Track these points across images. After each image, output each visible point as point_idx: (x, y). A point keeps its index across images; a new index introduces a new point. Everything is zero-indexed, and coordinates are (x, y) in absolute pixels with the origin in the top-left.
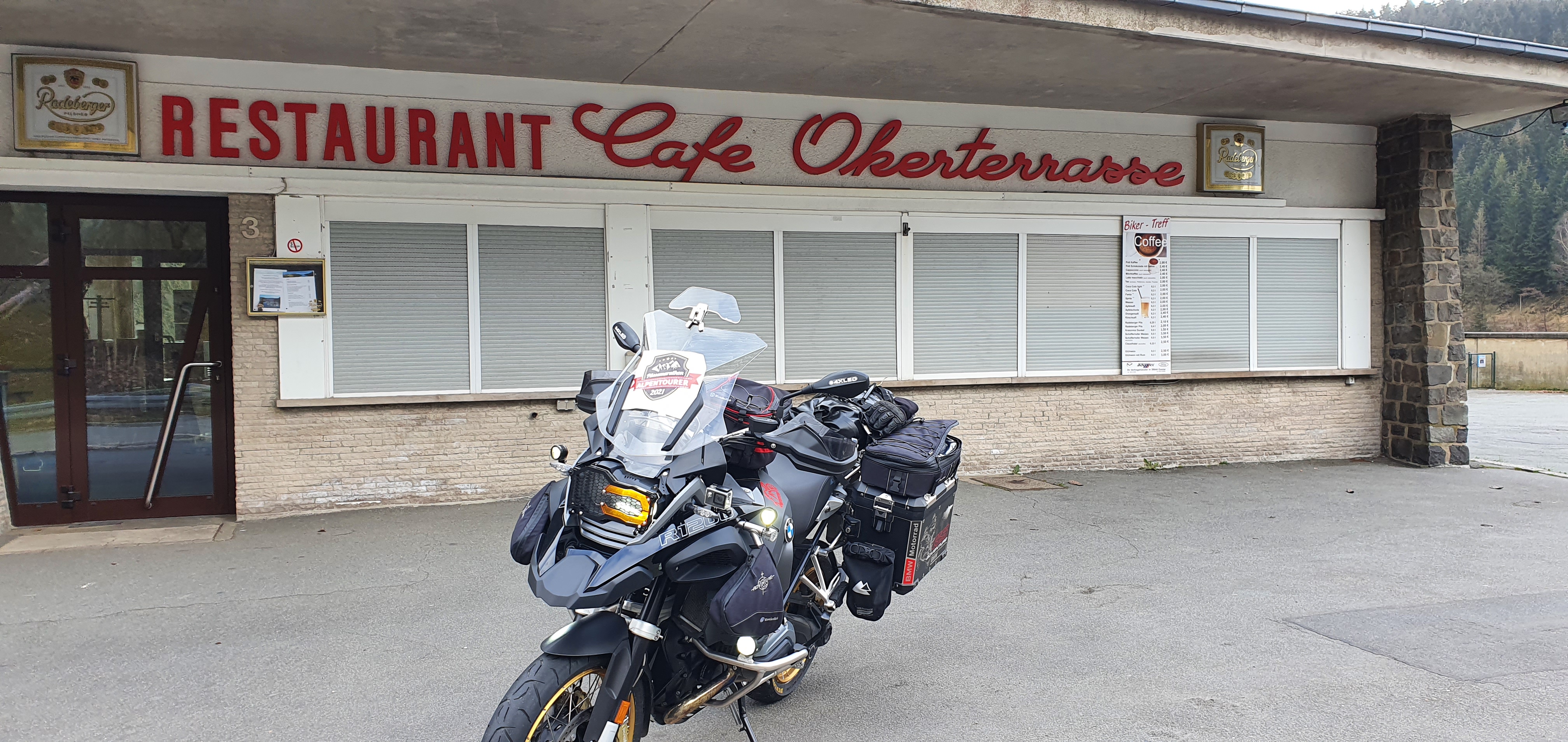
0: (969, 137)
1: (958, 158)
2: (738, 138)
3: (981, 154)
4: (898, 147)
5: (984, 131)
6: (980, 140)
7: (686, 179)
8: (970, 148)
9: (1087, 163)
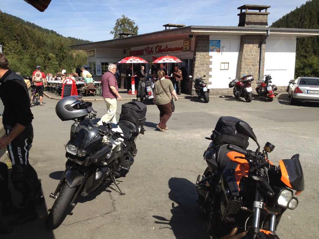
0: (166, 47)
1: (165, 49)
2: (152, 50)
3: (167, 48)
4: (162, 49)
5: (167, 46)
6: (167, 47)
7: (150, 55)
8: (166, 48)
9: (174, 48)
